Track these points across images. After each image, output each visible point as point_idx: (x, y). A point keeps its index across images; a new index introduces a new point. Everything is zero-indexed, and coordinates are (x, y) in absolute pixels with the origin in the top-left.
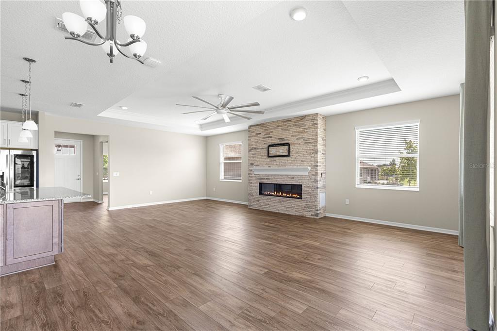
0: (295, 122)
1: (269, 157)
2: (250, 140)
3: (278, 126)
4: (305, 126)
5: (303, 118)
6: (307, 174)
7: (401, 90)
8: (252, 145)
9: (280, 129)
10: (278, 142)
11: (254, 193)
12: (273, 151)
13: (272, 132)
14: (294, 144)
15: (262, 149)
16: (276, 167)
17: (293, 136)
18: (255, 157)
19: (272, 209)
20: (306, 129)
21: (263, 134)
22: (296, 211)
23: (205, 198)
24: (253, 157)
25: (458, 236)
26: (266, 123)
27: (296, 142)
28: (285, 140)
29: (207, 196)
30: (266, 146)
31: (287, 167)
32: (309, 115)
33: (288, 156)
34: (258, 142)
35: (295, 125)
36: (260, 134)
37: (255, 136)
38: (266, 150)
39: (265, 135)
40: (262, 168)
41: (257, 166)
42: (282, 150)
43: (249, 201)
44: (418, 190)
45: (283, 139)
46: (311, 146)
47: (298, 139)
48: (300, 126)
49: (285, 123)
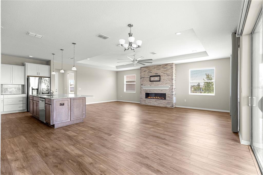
0: (163, 66)
1: (150, 81)
2: (141, 74)
3: (155, 68)
4: (168, 68)
5: (166, 65)
6: (168, 89)
7: (208, 56)
8: (142, 76)
9: (155, 69)
10: (155, 75)
11: (143, 98)
12: (152, 79)
13: (152, 70)
14: (162, 76)
15: (147, 78)
16: (154, 86)
17: (162, 72)
18: (144, 81)
19: (152, 104)
20: (168, 69)
21: (147, 71)
22: (163, 105)
23: (116, 100)
24: (143, 81)
25: (229, 113)
26: (149, 66)
27: (163, 75)
28: (158, 74)
29: (117, 100)
30: (149, 76)
31: (159, 86)
32: (169, 64)
33: (160, 81)
34: (145, 75)
35: (163, 68)
36: (146, 71)
37: (143, 72)
38: (149, 79)
39: (148, 72)
40: (147, 86)
41: (144, 85)
42: (157, 79)
43: (140, 101)
44: (214, 95)
45: (157, 74)
46: (170, 77)
47: (164, 74)
48: (165, 68)
49: (158, 67)
